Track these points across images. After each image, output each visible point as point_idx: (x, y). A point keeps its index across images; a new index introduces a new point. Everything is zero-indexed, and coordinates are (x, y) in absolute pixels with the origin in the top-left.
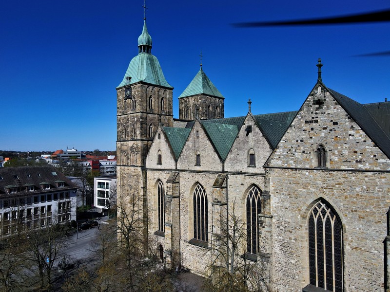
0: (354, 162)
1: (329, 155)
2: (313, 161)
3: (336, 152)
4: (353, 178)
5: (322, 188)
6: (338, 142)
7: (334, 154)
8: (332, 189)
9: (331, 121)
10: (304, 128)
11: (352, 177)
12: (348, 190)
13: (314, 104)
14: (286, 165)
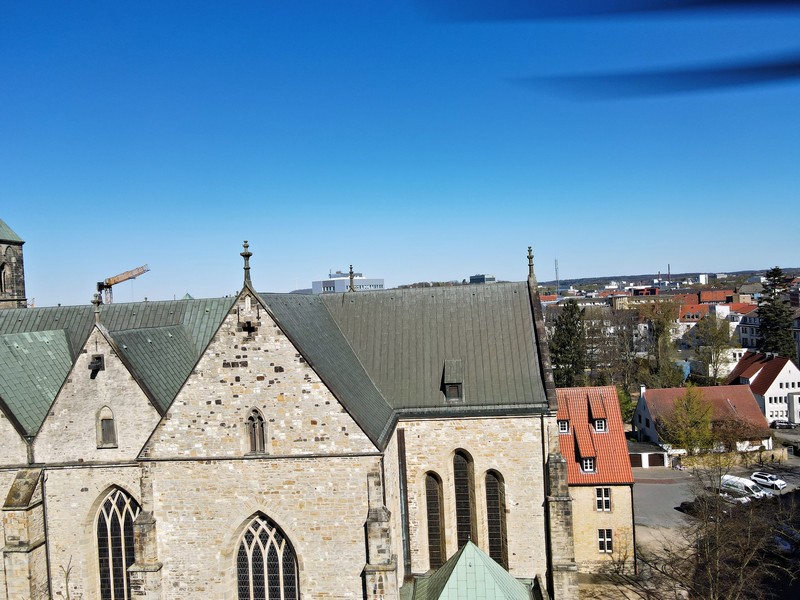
0: (313, 440)
1: (270, 431)
2: (242, 442)
3: (282, 424)
4: (312, 470)
5: (260, 493)
6: (284, 405)
7: (278, 427)
8: (277, 492)
9: (272, 364)
10: (222, 376)
11: (311, 468)
12: (304, 492)
13: (239, 330)
14: (187, 452)
